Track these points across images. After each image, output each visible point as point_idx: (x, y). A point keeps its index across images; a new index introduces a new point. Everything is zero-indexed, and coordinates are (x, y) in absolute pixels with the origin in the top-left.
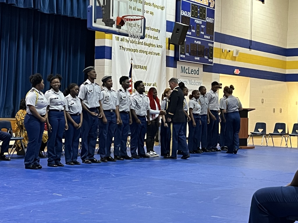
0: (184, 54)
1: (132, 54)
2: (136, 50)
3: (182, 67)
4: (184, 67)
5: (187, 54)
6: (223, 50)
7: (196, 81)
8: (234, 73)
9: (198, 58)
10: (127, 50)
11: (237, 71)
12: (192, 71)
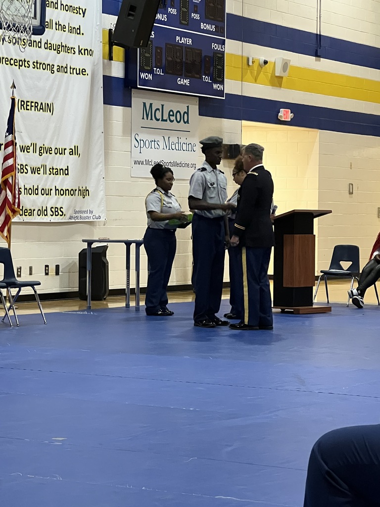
0: (151, 72)
1: (13, 73)
2: (25, 61)
3: (144, 104)
4: (151, 104)
5: (159, 72)
6: (248, 59)
7: (182, 140)
8: (279, 118)
9: (185, 81)
11: (285, 114)
12: (171, 113)
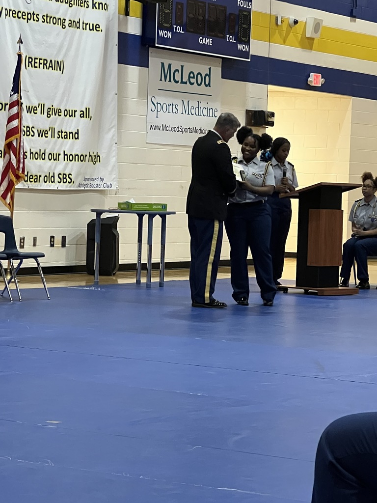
0: (170, 29)
1: (20, 25)
2: (34, 14)
3: (163, 64)
4: (170, 65)
5: (179, 30)
6: (277, 18)
7: (202, 105)
8: (309, 83)
9: (208, 41)
10: (6, 15)
11: (315, 79)
12: (192, 75)
